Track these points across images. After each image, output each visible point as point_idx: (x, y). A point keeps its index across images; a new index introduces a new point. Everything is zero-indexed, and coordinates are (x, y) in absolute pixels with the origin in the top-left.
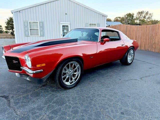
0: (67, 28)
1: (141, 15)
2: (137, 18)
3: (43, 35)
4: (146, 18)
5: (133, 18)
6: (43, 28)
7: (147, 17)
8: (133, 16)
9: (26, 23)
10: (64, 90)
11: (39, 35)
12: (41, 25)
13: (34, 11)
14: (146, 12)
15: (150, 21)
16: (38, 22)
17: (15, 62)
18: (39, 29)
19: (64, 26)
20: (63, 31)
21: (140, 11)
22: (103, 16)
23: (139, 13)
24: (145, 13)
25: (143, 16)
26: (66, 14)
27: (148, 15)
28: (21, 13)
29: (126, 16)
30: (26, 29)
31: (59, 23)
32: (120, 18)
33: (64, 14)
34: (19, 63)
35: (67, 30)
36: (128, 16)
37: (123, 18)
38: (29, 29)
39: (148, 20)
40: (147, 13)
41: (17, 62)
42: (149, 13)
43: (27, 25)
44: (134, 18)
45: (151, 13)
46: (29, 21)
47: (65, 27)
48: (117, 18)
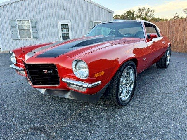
0: (67, 28)
1: (142, 13)
2: (138, 15)
3: (36, 38)
4: (147, 16)
5: (133, 16)
6: (36, 29)
7: (148, 14)
8: (133, 14)
9: (13, 22)
10: (119, 108)
11: (32, 38)
12: (34, 25)
14: (147, 8)
15: (152, 19)
16: (29, 20)
17: (46, 72)
18: (31, 29)
19: (63, 25)
20: (62, 31)
21: (141, 8)
22: (109, 12)
23: (140, 10)
24: (146, 10)
25: (144, 13)
26: (65, 10)
27: (149, 12)
29: (126, 14)
30: (14, 29)
31: (57, 22)
32: (119, 16)
33: (63, 10)
34: (55, 72)
35: (68, 29)
36: (128, 14)
37: (123, 16)
38: (18, 29)
39: (150, 18)
40: (148, 11)
41: (51, 72)
42: (150, 10)
43: (14, 25)
44: (135, 16)
45: (153, 10)
46: (17, 20)
47: (65, 26)
48: (115, 16)
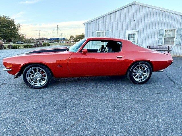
0: (134, 36)
12: (107, 35)
13: (102, 21)
16: (104, 31)
28: (91, 25)
33: (132, 21)
